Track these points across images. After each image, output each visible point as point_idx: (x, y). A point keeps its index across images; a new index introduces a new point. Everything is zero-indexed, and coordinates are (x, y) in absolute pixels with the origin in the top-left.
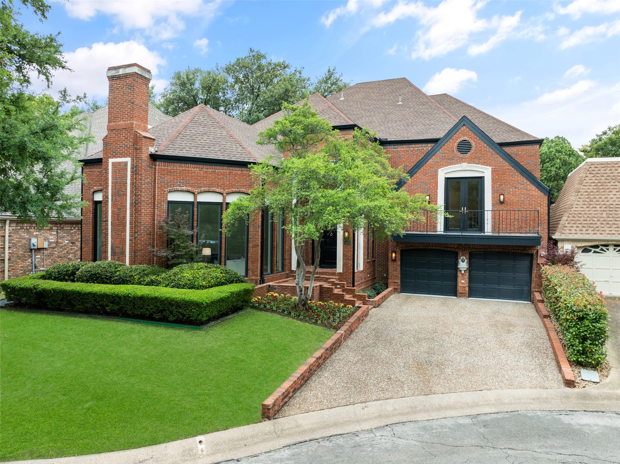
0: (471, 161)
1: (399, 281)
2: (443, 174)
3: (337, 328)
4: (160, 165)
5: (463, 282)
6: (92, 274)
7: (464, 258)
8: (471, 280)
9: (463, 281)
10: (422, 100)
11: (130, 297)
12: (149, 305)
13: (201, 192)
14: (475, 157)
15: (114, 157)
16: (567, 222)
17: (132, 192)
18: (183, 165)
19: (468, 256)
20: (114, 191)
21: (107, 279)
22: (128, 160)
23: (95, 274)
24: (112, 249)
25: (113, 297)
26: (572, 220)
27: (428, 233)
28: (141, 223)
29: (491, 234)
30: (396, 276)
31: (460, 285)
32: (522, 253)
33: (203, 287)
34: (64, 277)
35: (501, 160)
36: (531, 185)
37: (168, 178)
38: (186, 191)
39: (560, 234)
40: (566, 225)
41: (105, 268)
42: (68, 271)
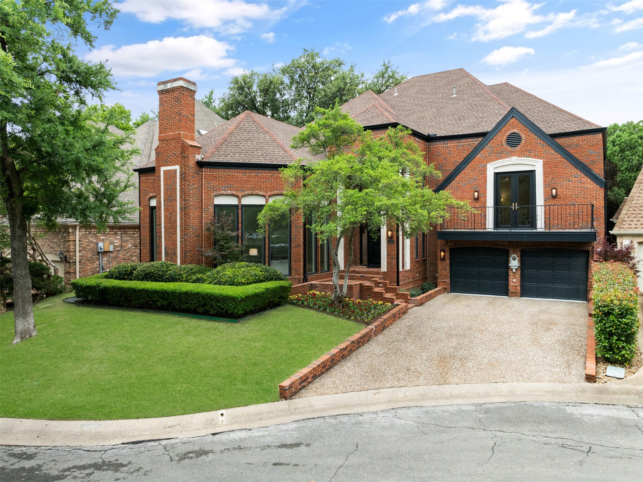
0: (521, 154)
1: (448, 280)
2: (492, 169)
3: (368, 324)
4: (206, 172)
5: (514, 281)
6: (146, 273)
7: (516, 256)
8: (523, 279)
9: (514, 280)
10: (478, 91)
11: (176, 293)
12: (192, 300)
13: (245, 196)
14: (526, 151)
15: (166, 165)
16: (626, 216)
17: (181, 197)
18: (227, 170)
19: (519, 254)
20: (166, 197)
21: (160, 278)
22: (177, 167)
23: (149, 273)
24: (165, 251)
25: (162, 293)
26: (632, 214)
27: (476, 231)
28: (189, 225)
29: (543, 230)
30: (445, 275)
31: (511, 284)
32: (576, 250)
33: (242, 284)
34: (124, 276)
35: (553, 152)
36: (585, 177)
37: (213, 183)
38: (230, 195)
39: (618, 229)
40: (626, 219)
41: (158, 267)
42: (127, 271)
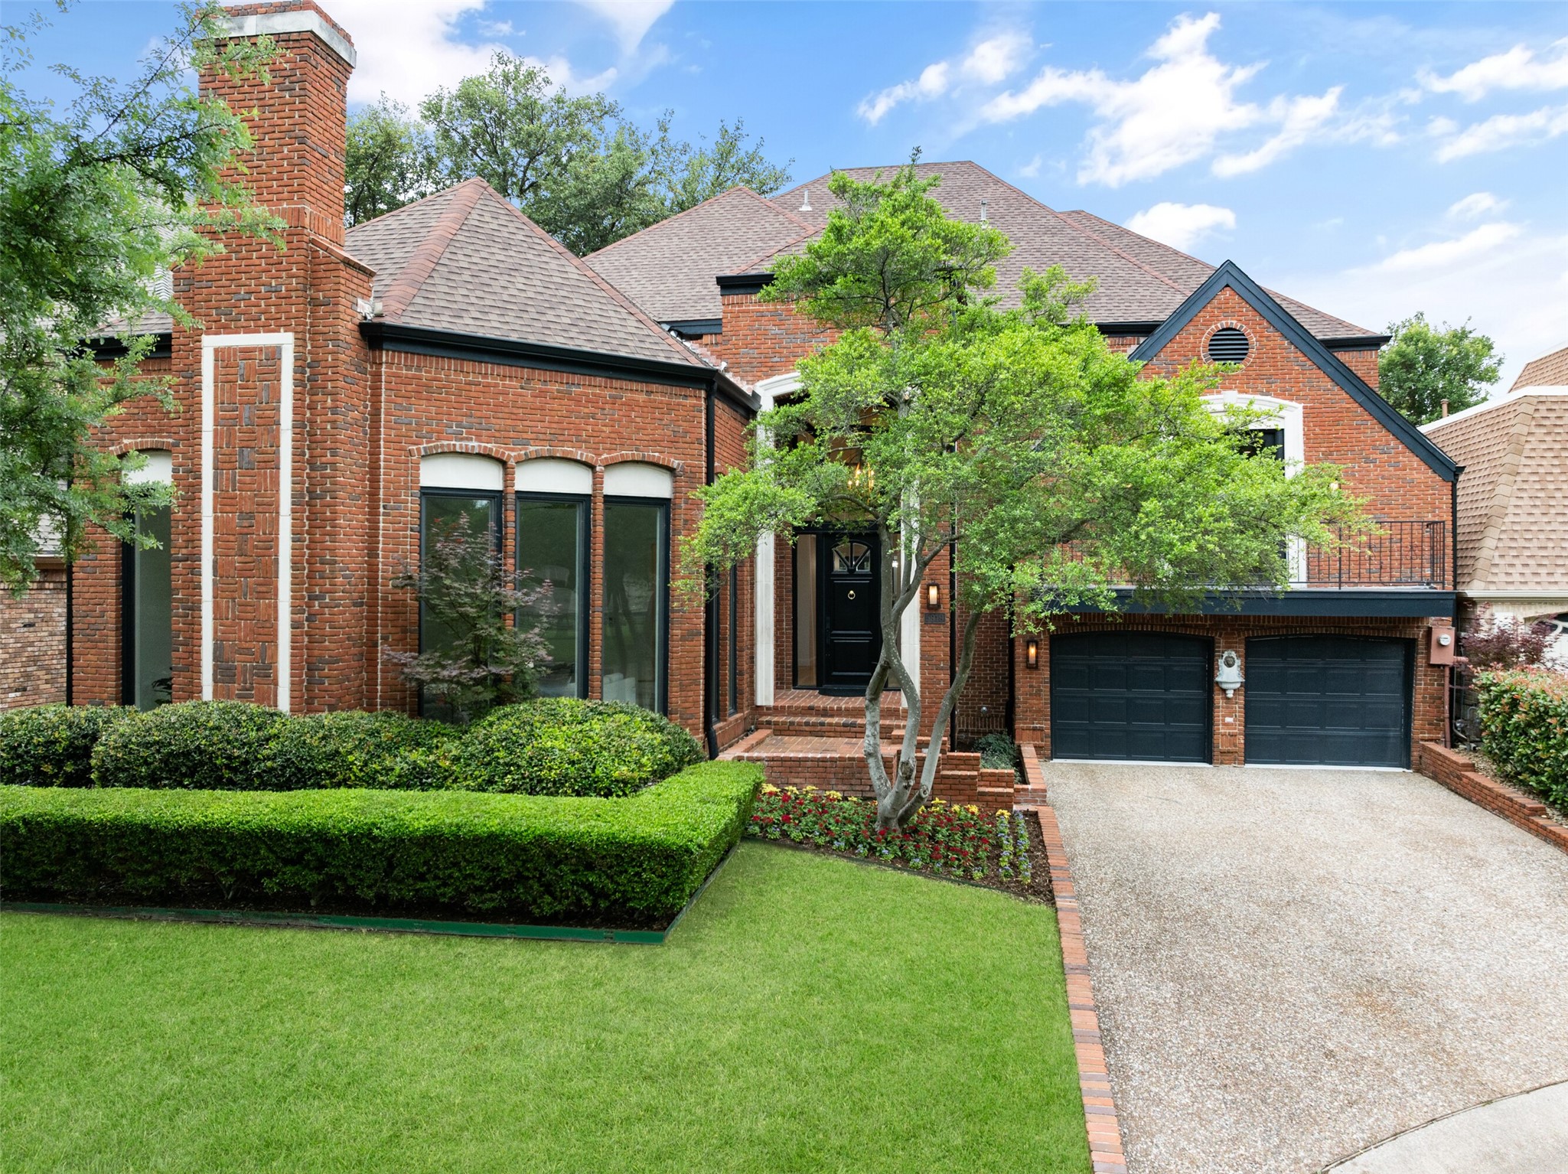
0: (1247, 384)
1: (1046, 725)
3: (1045, 893)
4: (393, 364)
5: (1229, 722)
6: (171, 754)
7: (1233, 654)
8: (1252, 715)
9: (1229, 720)
11: (375, 839)
12: (456, 864)
13: (528, 460)
14: (1259, 377)
15: (226, 329)
16: (1497, 554)
17: (297, 453)
18: (468, 366)
19: (1242, 650)
20: (225, 450)
21: (235, 770)
22: (285, 341)
23: (187, 754)
24: (216, 658)
25: (299, 840)
26: (1510, 548)
28: (335, 562)
29: (1303, 587)
30: (1039, 711)
31: (1220, 729)
32: (1387, 638)
34: (37, 767)
35: (1330, 385)
36: (1408, 453)
37: (420, 408)
38: (479, 455)
39: (1483, 584)
40: (1497, 561)
41: (218, 728)
42: (54, 743)
